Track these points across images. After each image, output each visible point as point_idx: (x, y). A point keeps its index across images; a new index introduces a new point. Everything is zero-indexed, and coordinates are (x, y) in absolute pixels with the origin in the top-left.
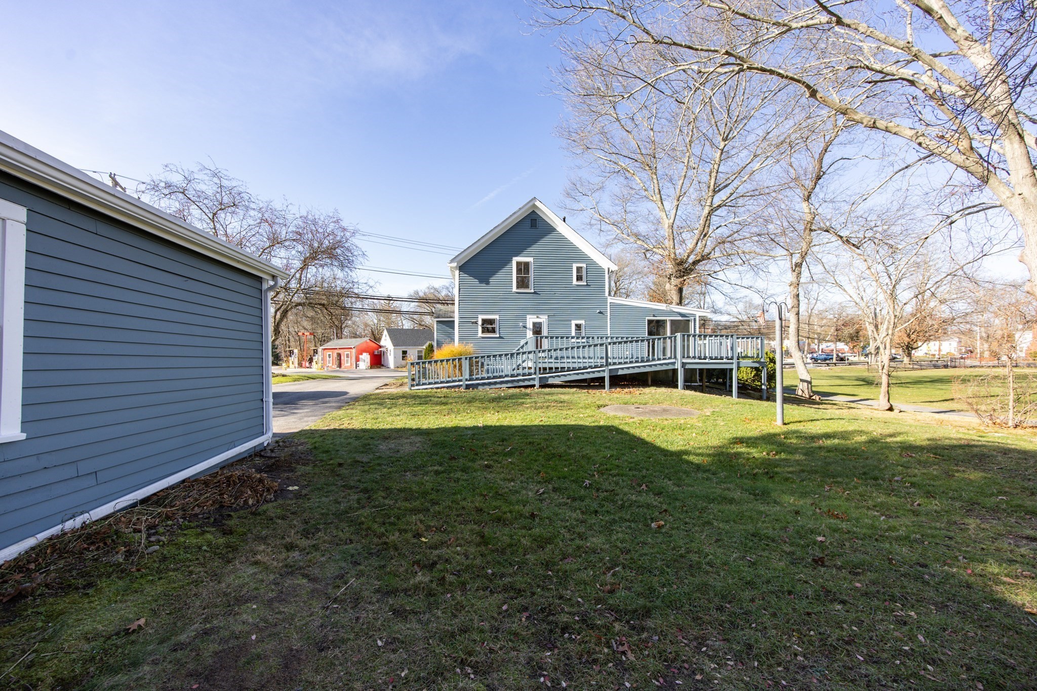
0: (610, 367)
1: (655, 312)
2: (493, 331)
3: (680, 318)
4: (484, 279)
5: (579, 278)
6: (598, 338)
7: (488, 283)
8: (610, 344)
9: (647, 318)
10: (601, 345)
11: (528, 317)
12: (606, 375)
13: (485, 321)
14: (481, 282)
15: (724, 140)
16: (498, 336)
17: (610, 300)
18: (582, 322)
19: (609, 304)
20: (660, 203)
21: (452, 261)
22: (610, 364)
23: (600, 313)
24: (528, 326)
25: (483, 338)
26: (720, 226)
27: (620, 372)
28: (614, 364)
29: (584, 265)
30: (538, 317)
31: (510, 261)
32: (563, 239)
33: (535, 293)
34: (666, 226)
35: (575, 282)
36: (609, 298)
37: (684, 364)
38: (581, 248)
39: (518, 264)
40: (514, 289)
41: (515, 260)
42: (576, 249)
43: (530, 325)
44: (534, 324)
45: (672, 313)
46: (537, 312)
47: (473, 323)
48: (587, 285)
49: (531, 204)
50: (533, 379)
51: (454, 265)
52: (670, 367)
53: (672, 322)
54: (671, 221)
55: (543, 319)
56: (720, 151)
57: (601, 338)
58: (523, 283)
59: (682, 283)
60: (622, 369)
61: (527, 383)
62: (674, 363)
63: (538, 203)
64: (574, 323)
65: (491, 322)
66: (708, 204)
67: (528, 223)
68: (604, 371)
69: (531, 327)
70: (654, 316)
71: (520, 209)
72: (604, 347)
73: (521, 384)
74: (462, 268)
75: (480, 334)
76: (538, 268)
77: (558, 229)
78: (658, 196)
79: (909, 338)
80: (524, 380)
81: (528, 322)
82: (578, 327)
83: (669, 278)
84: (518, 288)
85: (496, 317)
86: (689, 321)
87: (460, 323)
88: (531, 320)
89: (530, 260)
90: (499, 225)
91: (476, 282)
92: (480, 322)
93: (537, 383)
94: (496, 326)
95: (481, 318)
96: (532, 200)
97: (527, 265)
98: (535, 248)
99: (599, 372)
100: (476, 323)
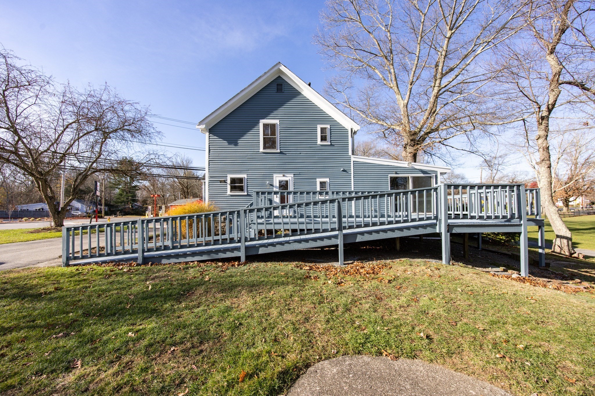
0: (345, 232)
1: (397, 169)
2: (241, 189)
3: (422, 175)
4: (233, 141)
5: (323, 138)
6: (333, 193)
7: (236, 144)
8: (344, 199)
9: (389, 175)
10: (332, 201)
11: (275, 175)
12: (340, 242)
13: (233, 181)
14: (230, 143)
15: (451, 29)
16: (246, 193)
17: (353, 159)
18: (327, 180)
19: (352, 163)
20: (396, 88)
21: (201, 123)
22: (345, 228)
23: (344, 171)
24: (275, 185)
25: (232, 196)
26: (447, 103)
27: (359, 239)
28: (351, 227)
29: (329, 127)
30: (284, 176)
31: (258, 123)
32: (307, 103)
33: (281, 153)
34: (402, 105)
35: (319, 142)
36: (352, 156)
37: (450, 227)
38: (325, 110)
39: (265, 126)
40: (261, 150)
41: (262, 122)
42: (320, 112)
43: (276, 183)
44: (280, 182)
45: (414, 170)
46: (284, 171)
47: (221, 182)
48: (331, 145)
49: (276, 68)
50: (238, 249)
51: (203, 126)
52: (429, 231)
53: (414, 178)
54: (406, 102)
55: (289, 177)
56: (447, 39)
57: (337, 193)
58: (269, 143)
59: (417, 150)
60: (362, 233)
61: (229, 255)
62: (433, 226)
63: (283, 68)
64: (318, 180)
65: (241, 180)
66: (437, 85)
67: (275, 87)
68: (336, 237)
69: (278, 185)
70: (396, 173)
71: (265, 73)
72: (336, 204)
73: (222, 256)
74: (212, 131)
75: (229, 193)
76: (284, 129)
77: (303, 93)
78: (395, 82)
79: (567, 194)
80: (225, 251)
81: (274, 181)
82: (322, 184)
83: (405, 147)
84: (265, 148)
85: (244, 176)
86: (431, 177)
87: (210, 181)
88: (277, 178)
89: (276, 122)
90: (245, 89)
91: (225, 143)
92: (229, 181)
93: (242, 254)
94: (245, 184)
95: (229, 177)
96: (277, 64)
97: (273, 126)
98: (281, 111)
99: (329, 238)
100: (225, 182)
